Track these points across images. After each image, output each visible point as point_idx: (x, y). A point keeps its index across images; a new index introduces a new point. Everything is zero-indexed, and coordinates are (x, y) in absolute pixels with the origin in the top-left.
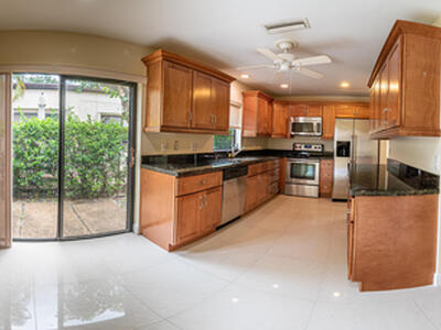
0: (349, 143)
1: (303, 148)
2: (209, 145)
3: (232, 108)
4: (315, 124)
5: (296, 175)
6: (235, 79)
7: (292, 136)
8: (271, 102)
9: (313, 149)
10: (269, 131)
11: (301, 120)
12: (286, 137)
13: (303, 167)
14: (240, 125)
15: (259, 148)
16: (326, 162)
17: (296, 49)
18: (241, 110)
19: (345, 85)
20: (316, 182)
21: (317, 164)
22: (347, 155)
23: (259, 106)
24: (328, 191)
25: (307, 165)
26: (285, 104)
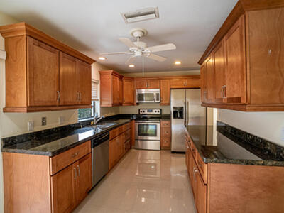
0: (182, 108)
1: (146, 112)
2: (74, 117)
3: (93, 85)
4: (155, 94)
5: (143, 133)
6: (95, 61)
7: (138, 104)
8: (121, 78)
9: (154, 112)
10: (121, 101)
11: (143, 91)
12: (133, 105)
13: (145, 126)
14: (99, 98)
15: (114, 114)
16: (165, 122)
17: (146, 37)
18: (99, 86)
19: (178, 63)
20: (158, 138)
21: (158, 125)
22: (181, 117)
23: (113, 81)
24: (167, 145)
25: (148, 125)
26: (132, 79)
